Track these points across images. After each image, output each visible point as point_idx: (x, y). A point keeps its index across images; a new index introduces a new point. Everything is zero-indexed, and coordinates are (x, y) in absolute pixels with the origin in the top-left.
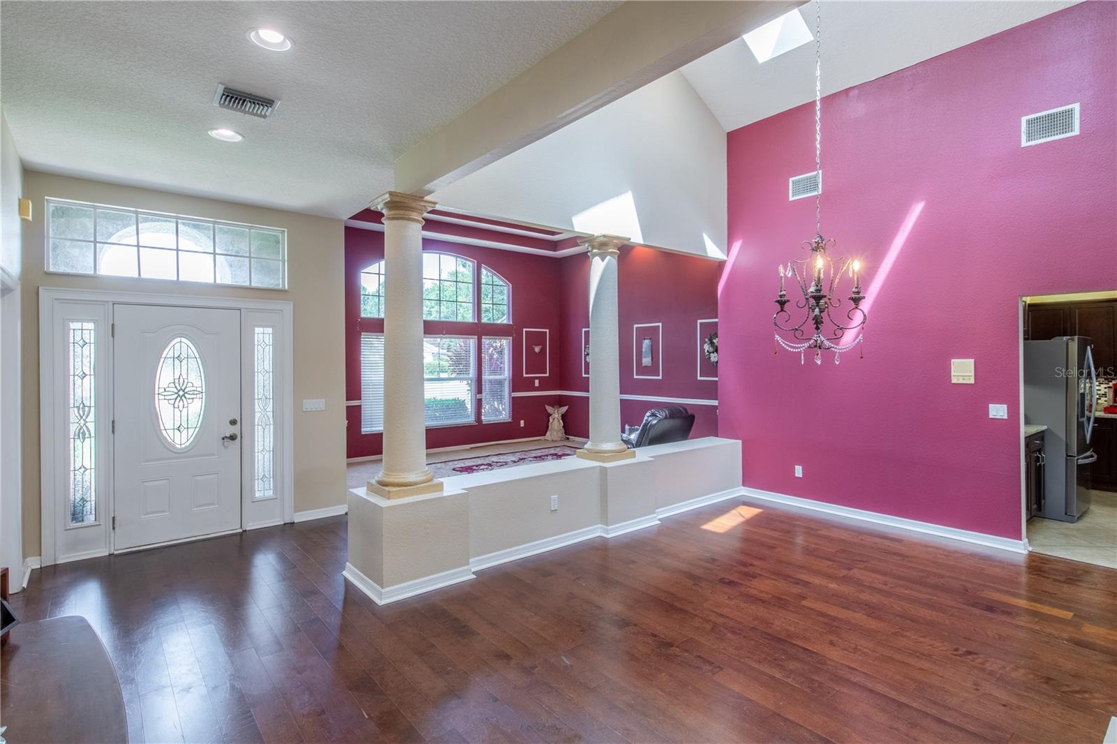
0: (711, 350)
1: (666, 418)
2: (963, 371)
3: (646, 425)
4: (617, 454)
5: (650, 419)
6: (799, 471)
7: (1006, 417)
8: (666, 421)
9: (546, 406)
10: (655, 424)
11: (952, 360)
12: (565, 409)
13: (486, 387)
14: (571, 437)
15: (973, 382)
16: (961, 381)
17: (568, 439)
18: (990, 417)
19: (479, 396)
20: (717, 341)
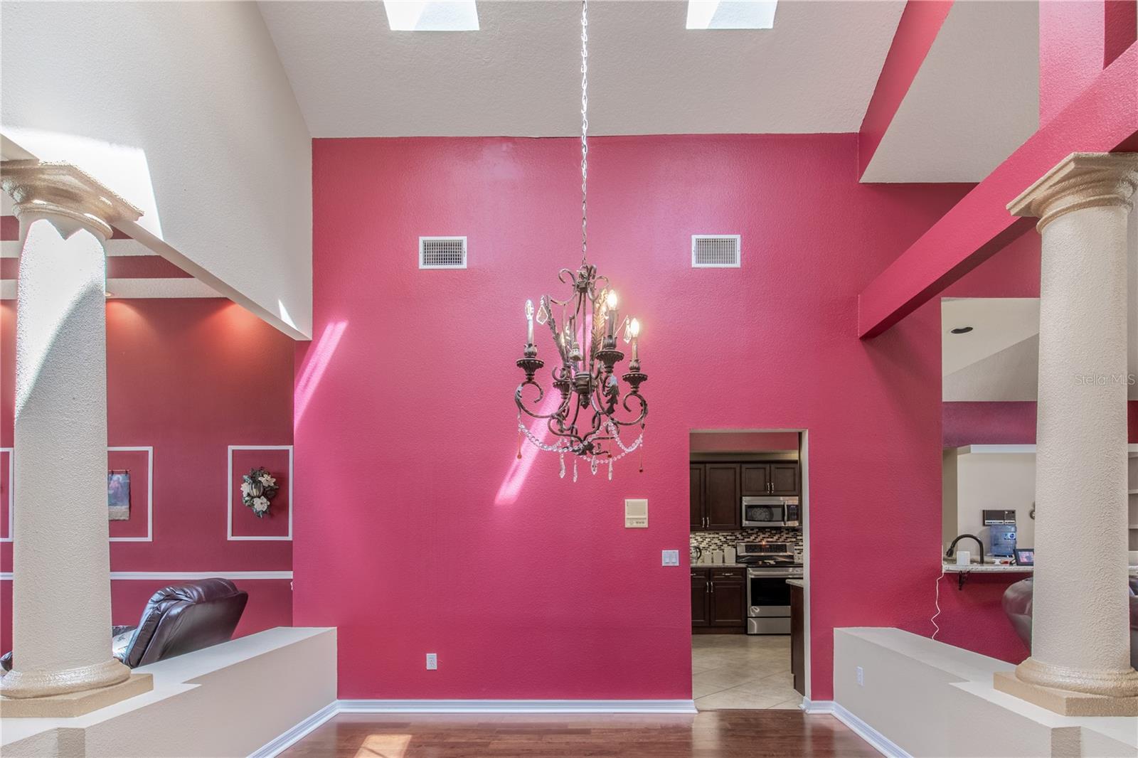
0: (255, 492)
1: (200, 601)
2: (636, 512)
3: (154, 619)
4: (107, 689)
5: (164, 605)
6: (432, 661)
7: (677, 564)
8: (199, 607)
10: (179, 615)
11: (626, 500)
15: (647, 526)
16: (635, 525)
18: (663, 565)
20: (266, 480)
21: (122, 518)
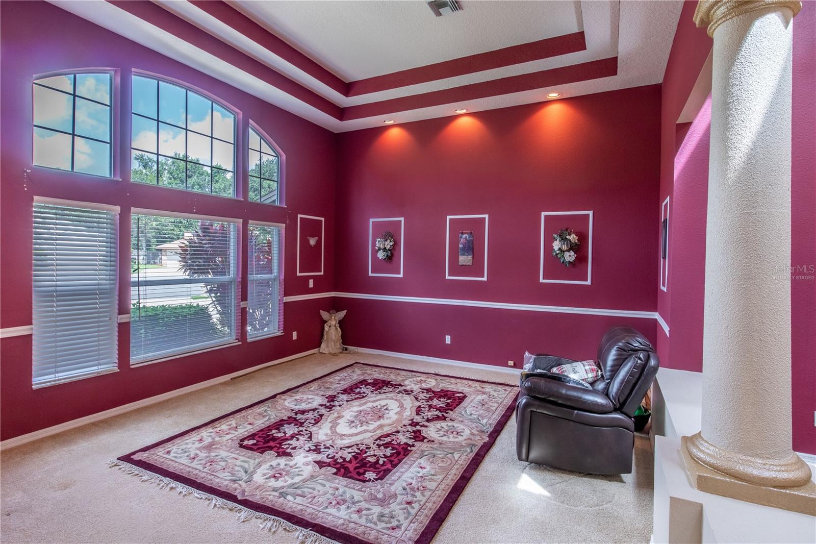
0: (564, 247)
9: (321, 311)
12: (343, 314)
13: (252, 290)
14: (351, 348)
17: (346, 349)
19: (243, 304)
20: (573, 238)
21: (467, 264)
